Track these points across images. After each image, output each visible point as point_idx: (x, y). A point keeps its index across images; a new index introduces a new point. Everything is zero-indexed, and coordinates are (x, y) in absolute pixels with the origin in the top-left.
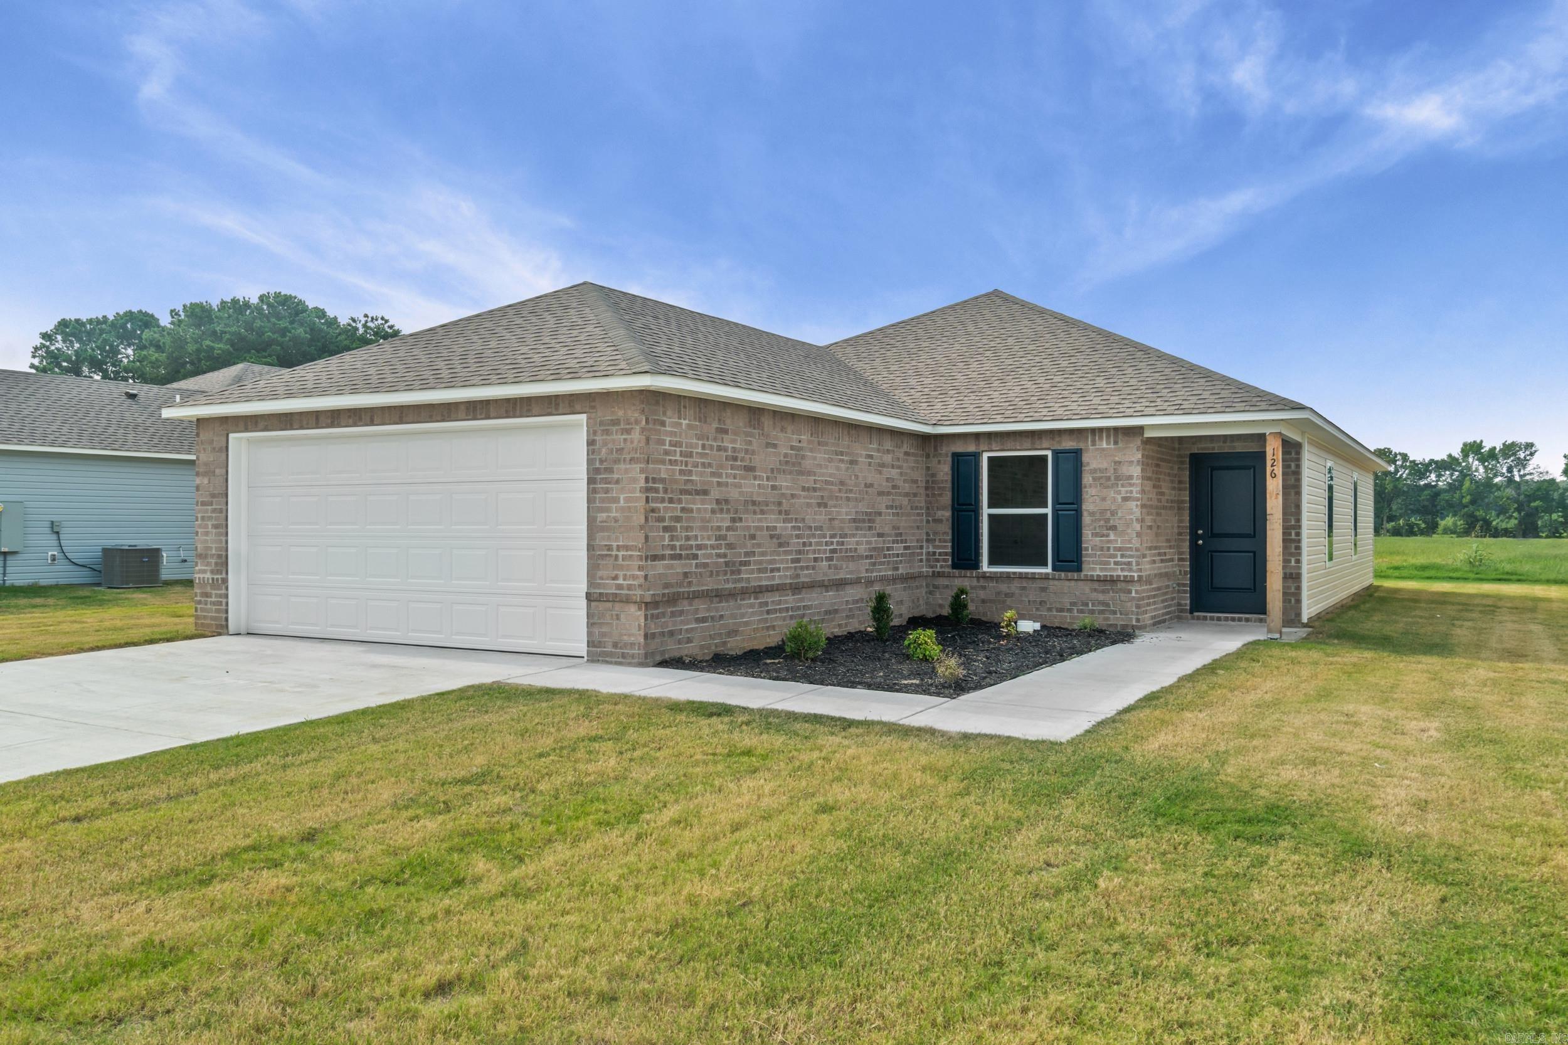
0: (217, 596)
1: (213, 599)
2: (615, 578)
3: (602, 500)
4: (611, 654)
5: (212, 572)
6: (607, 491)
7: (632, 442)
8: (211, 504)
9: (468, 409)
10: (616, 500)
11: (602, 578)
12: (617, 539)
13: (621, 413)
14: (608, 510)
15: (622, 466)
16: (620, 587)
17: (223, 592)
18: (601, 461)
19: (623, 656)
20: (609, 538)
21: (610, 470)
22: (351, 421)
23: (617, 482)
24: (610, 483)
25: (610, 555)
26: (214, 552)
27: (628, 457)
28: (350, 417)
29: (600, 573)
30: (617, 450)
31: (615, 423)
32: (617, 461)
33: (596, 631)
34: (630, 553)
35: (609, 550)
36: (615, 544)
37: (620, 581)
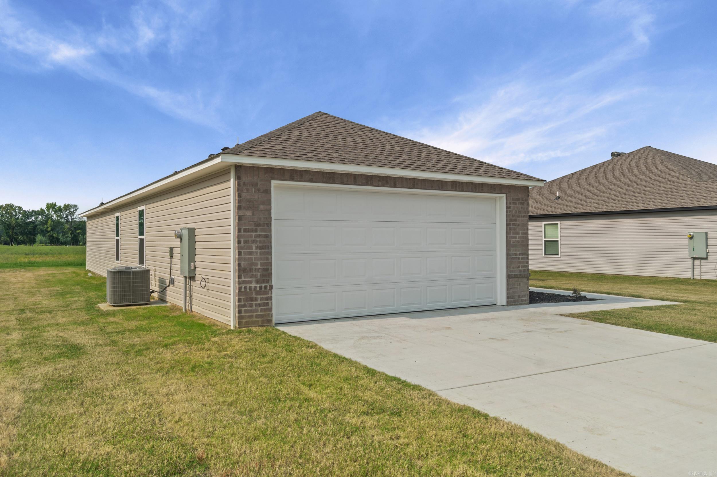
0: (262, 299)
1: (259, 302)
2: (519, 267)
3: (513, 233)
4: (518, 301)
5: (257, 282)
6: (515, 229)
7: (524, 209)
8: (256, 231)
9: (452, 185)
10: (518, 233)
11: (513, 268)
12: (519, 251)
13: (520, 196)
14: (515, 238)
15: (521, 219)
16: (520, 271)
17: (269, 295)
18: (513, 216)
19: (522, 301)
20: (516, 250)
21: (516, 220)
22: (380, 183)
23: (519, 225)
24: (515, 226)
25: (516, 258)
26: (259, 266)
27: (523, 215)
28: (379, 181)
29: (513, 265)
30: (519, 212)
31: (518, 199)
32: (518, 216)
33: (511, 291)
34: (523, 256)
35: (516, 255)
36: (518, 252)
37: (520, 269)
